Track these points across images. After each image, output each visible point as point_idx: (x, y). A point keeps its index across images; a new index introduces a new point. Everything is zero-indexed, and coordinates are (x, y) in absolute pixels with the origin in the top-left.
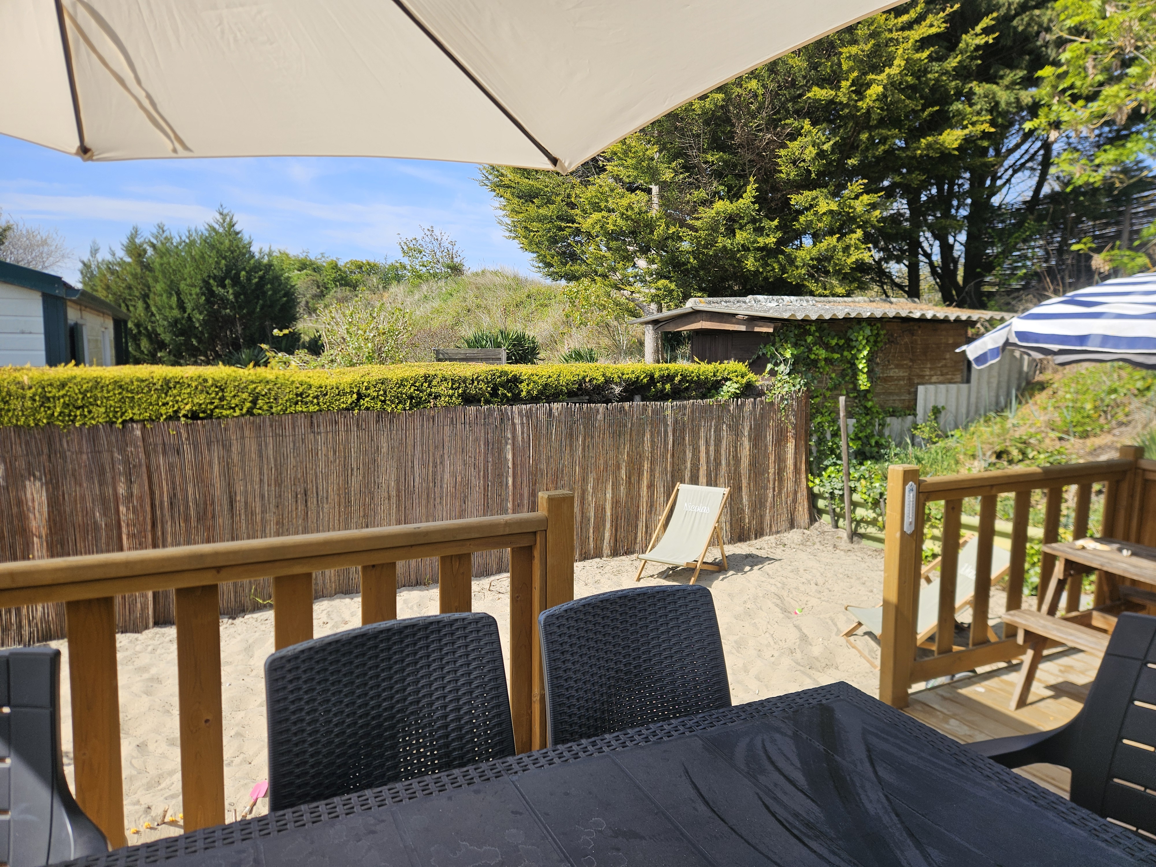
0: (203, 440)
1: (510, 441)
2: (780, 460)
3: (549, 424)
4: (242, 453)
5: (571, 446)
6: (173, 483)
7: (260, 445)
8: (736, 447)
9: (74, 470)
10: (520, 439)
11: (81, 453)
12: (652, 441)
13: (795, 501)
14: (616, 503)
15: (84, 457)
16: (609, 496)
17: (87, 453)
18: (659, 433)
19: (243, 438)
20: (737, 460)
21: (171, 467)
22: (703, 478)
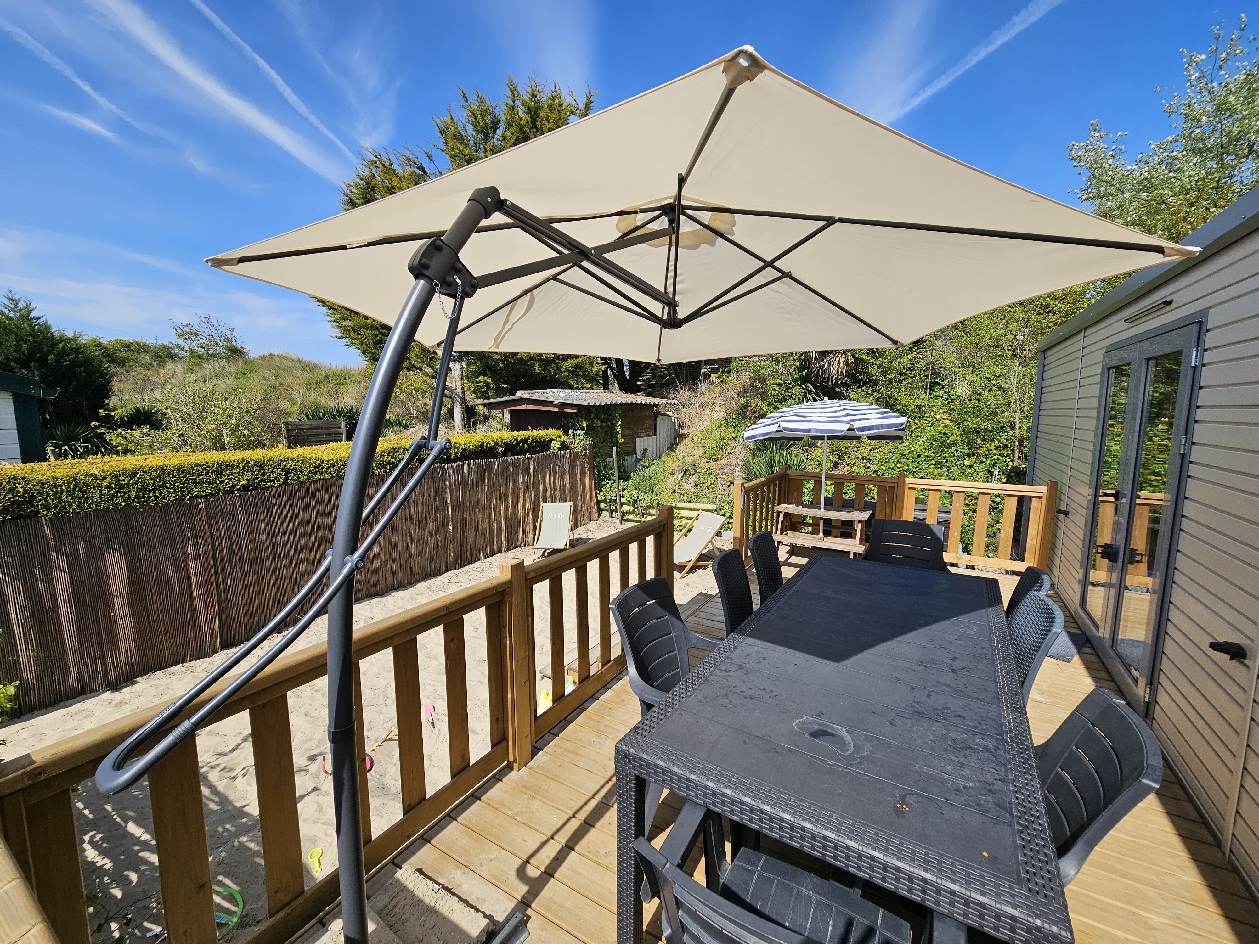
0: (252, 506)
1: (448, 487)
2: (583, 484)
3: (469, 475)
4: (280, 513)
5: (482, 486)
6: (231, 540)
7: (292, 506)
8: (562, 479)
9: (149, 541)
10: (454, 485)
11: (155, 526)
12: (523, 480)
13: (591, 506)
14: (507, 518)
15: (158, 529)
16: (503, 515)
17: (160, 526)
18: (526, 474)
19: (280, 501)
20: (564, 486)
21: (229, 528)
22: (549, 499)
